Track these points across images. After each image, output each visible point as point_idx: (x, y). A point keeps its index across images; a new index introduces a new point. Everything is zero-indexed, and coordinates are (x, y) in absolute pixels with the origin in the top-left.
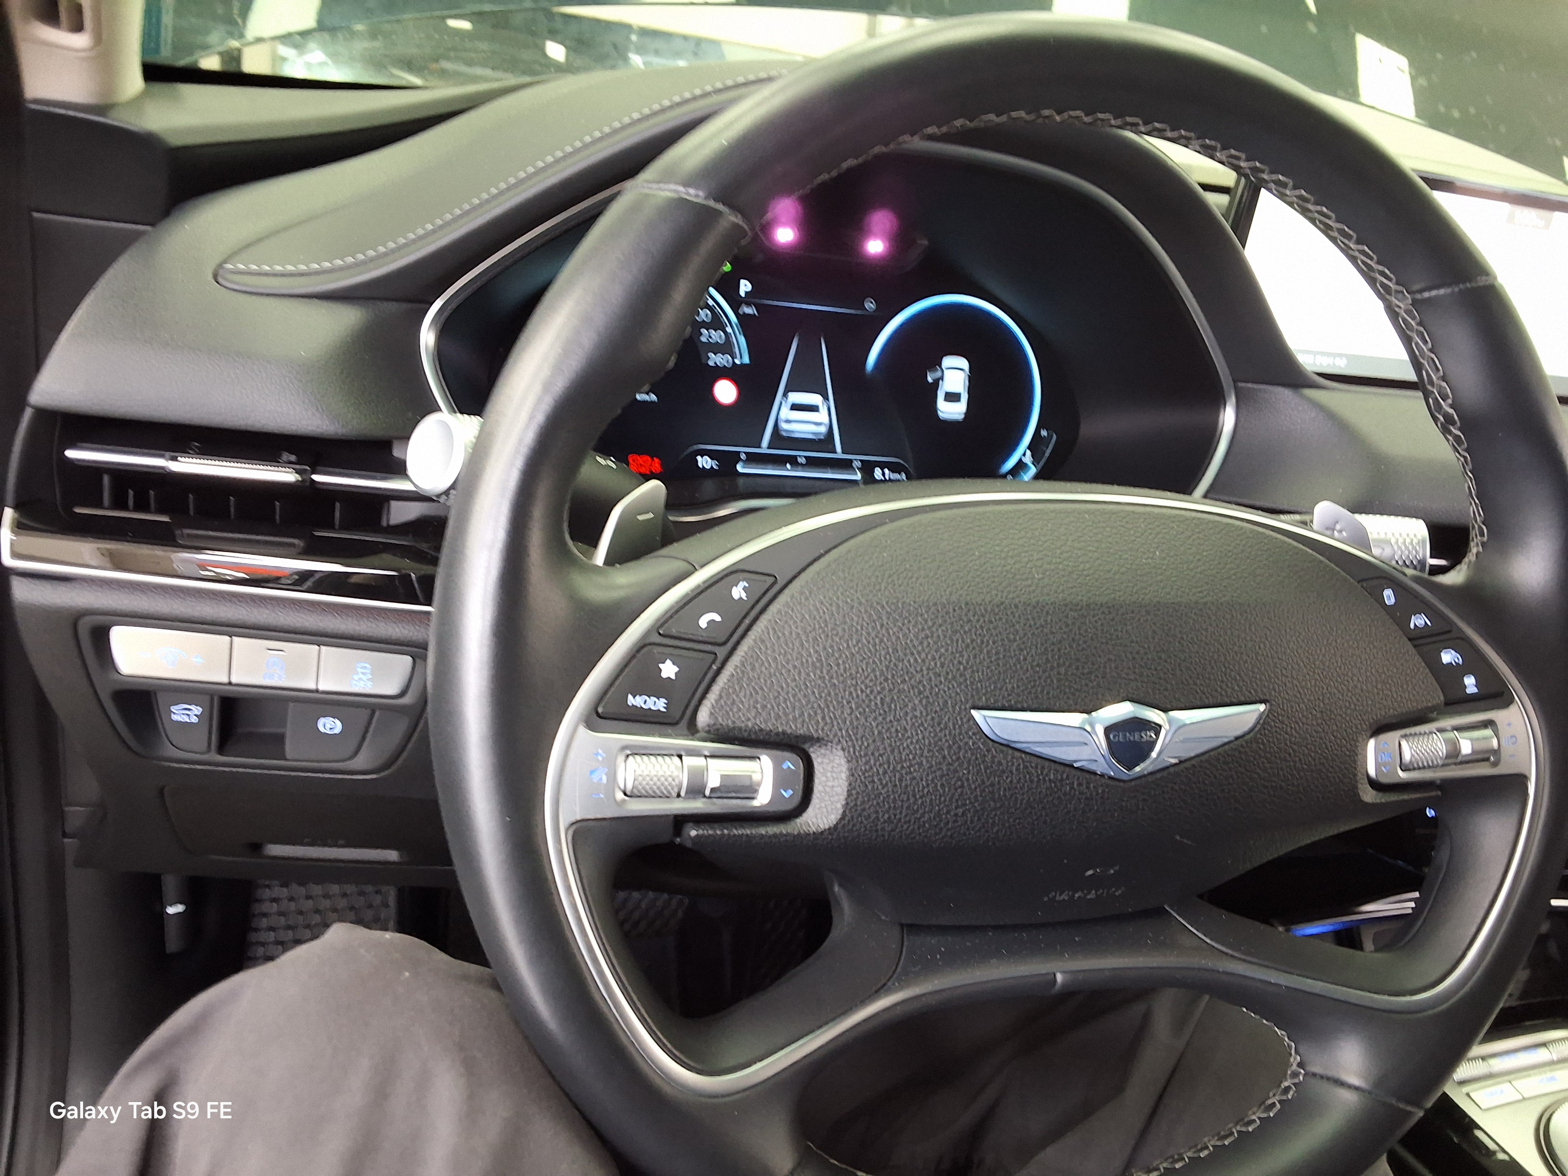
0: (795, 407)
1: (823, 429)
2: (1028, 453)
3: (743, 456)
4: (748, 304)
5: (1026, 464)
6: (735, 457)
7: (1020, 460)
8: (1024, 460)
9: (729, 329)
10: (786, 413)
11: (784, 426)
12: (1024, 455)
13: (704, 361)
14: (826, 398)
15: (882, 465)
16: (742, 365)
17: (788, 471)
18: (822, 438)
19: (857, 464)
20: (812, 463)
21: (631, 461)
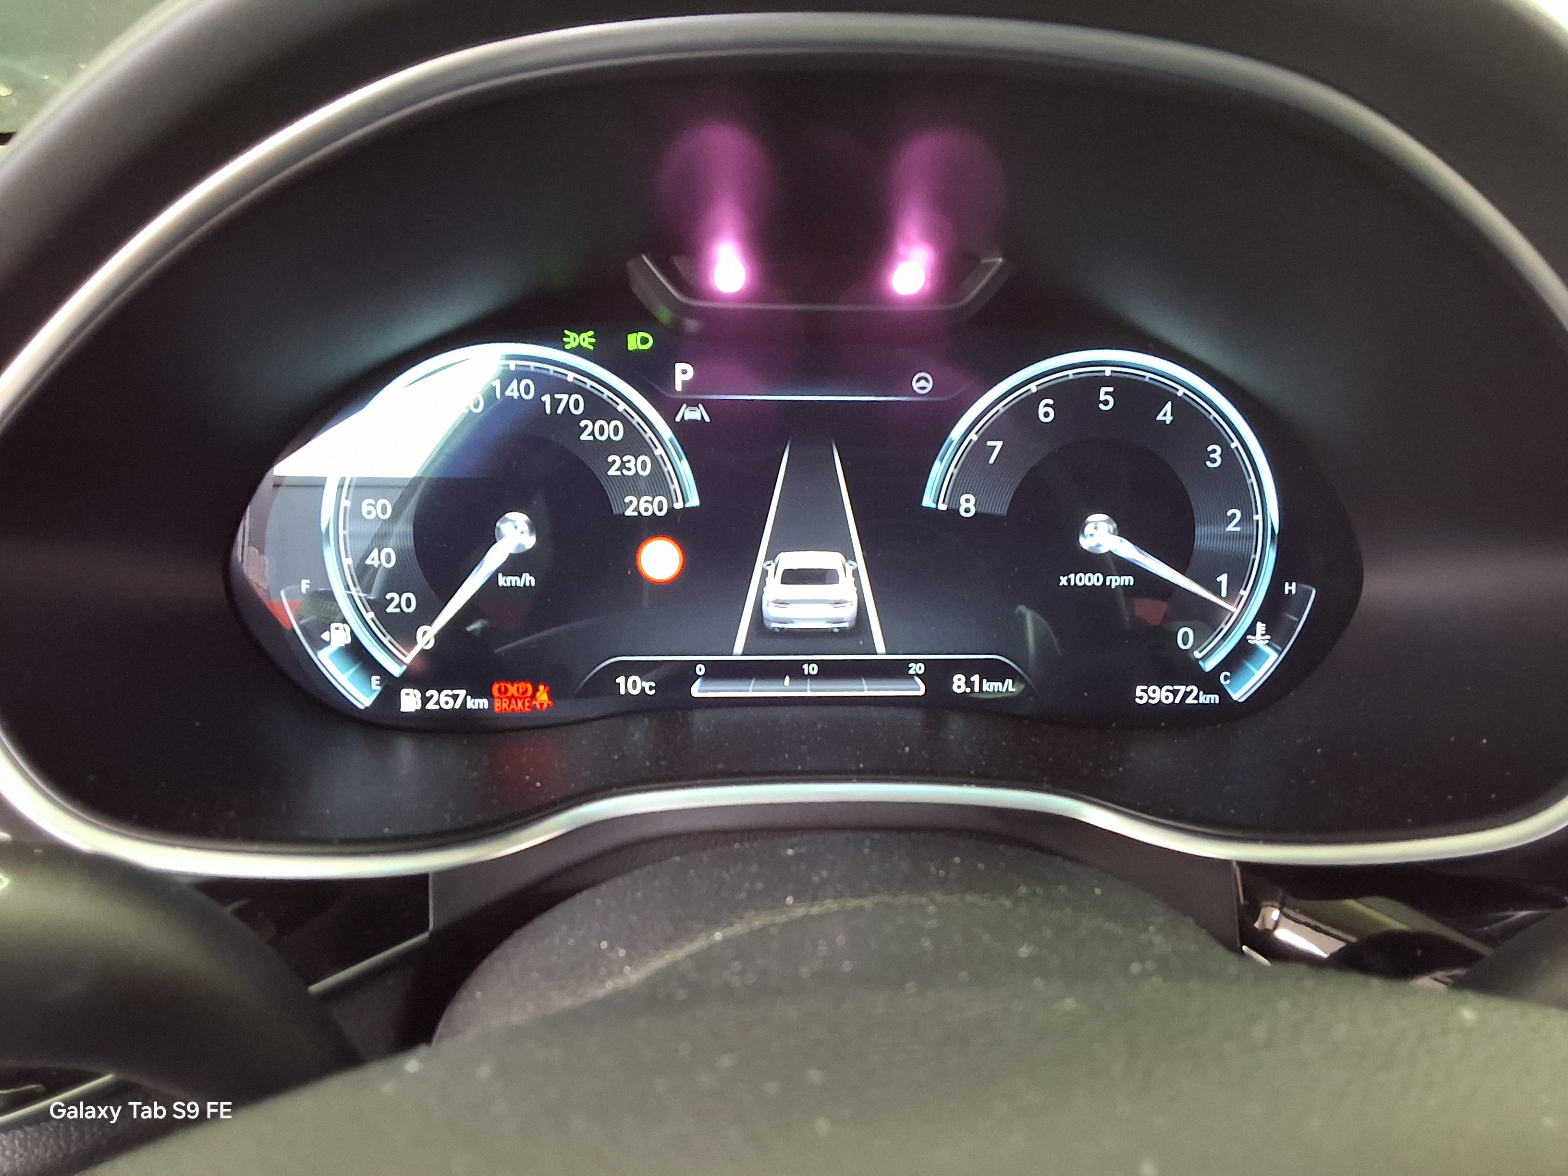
0: (792, 577)
1: (848, 613)
2: (1261, 627)
3: (700, 670)
4: (693, 404)
5: (1254, 647)
6: (686, 673)
7: (1243, 639)
8: (1252, 640)
9: (659, 451)
10: (775, 589)
11: (770, 611)
12: (1252, 630)
13: (616, 511)
14: (850, 556)
15: (967, 668)
16: (687, 511)
17: (786, 688)
18: (846, 625)
19: (917, 669)
20: (828, 671)
21: (495, 692)
